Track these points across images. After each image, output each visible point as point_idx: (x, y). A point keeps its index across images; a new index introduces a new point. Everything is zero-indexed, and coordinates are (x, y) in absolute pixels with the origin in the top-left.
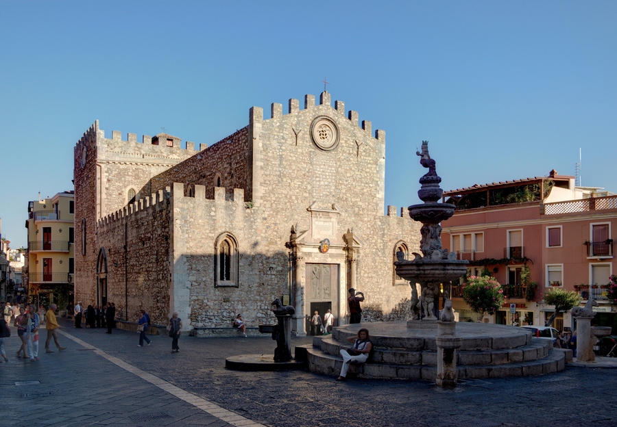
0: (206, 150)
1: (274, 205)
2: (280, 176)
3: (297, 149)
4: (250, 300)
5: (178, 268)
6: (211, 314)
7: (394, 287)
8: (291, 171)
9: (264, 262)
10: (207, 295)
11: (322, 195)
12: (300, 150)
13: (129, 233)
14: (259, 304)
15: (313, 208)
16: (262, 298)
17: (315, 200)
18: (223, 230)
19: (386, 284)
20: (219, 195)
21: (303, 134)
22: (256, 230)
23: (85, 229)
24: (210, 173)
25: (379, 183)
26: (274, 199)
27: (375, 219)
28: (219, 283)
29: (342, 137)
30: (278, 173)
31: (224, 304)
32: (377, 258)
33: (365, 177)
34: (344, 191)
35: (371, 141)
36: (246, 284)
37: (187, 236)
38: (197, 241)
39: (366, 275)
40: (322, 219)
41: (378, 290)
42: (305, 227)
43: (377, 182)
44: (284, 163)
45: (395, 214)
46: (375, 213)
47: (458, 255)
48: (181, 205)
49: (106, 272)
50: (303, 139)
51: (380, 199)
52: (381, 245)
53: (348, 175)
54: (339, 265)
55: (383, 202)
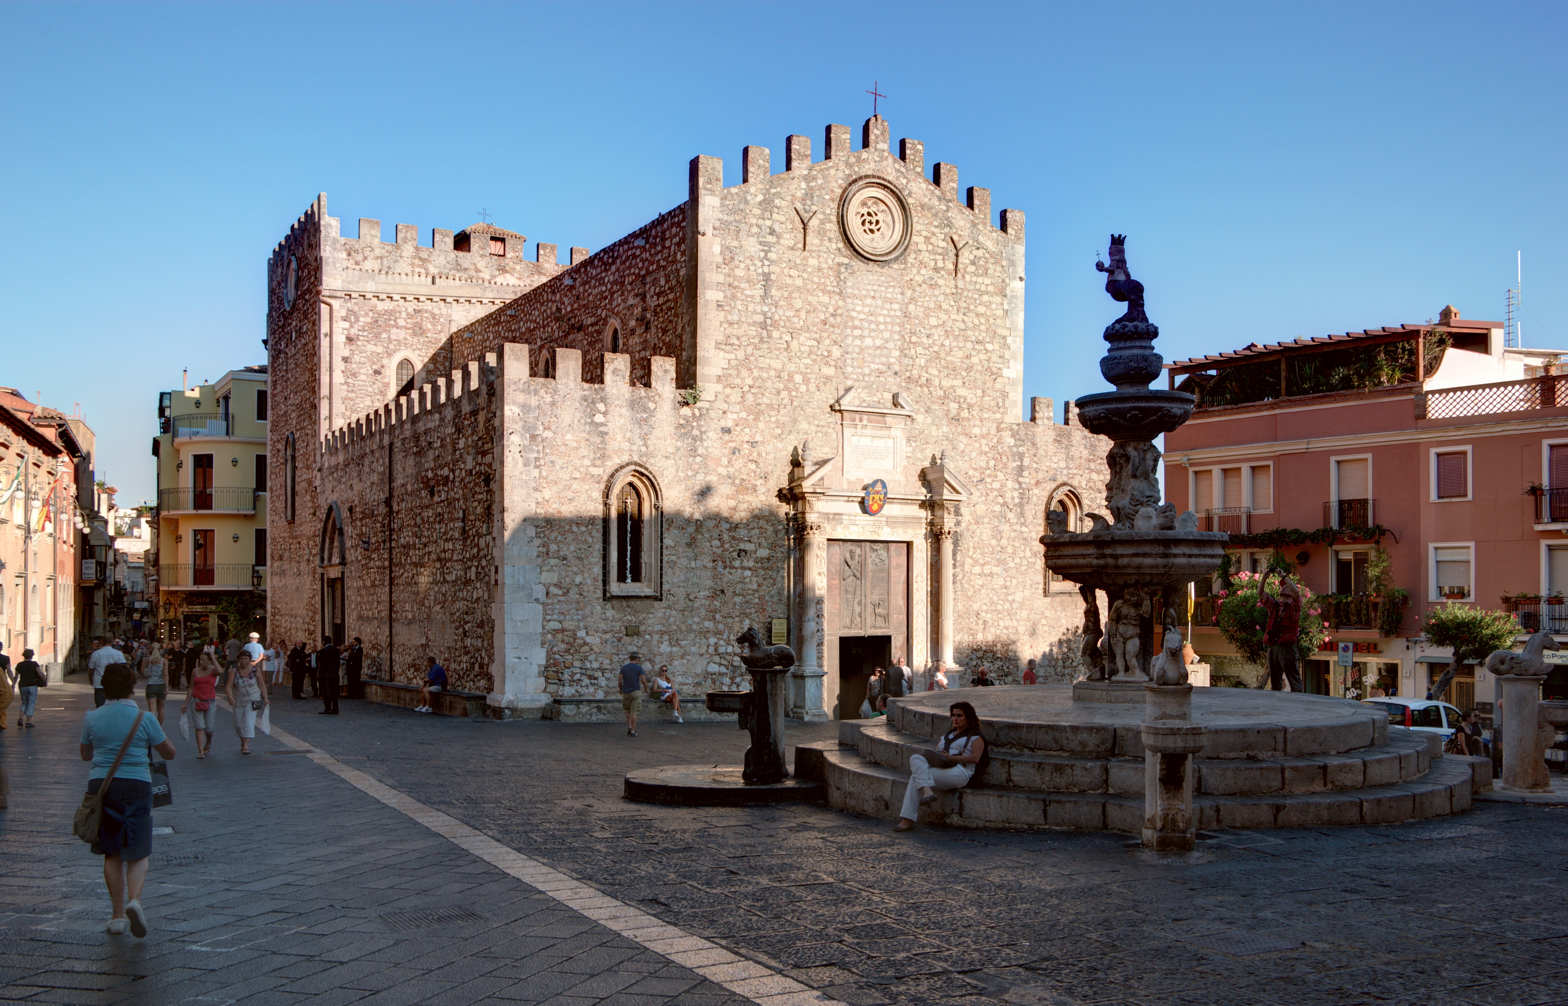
0: (585, 264)
1: (750, 397)
2: (763, 326)
3: (805, 258)
4: (690, 630)
5: (515, 553)
6: (596, 665)
7: (1048, 599)
8: (790, 313)
9: (726, 537)
10: (584, 618)
11: (867, 371)
12: (813, 262)
13: (398, 467)
14: (712, 640)
15: (845, 404)
16: (721, 627)
17: (849, 383)
18: (626, 459)
19: (1027, 592)
20: (615, 371)
21: (822, 222)
22: (705, 457)
23: (294, 458)
24: (593, 320)
25: (1009, 340)
26: (749, 381)
27: (999, 430)
28: (615, 588)
29: (917, 227)
30: (760, 318)
31: (626, 639)
32: (1005, 527)
33: (975, 327)
34: (923, 363)
35: (990, 237)
36: (680, 593)
37: (536, 473)
38: (561, 486)
39: (977, 570)
40: (868, 431)
41: (1007, 606)
42: (826, 450)
43: (1004, 338)
44: (774, 292)
45: (1049, 418)
46: (998, 416)
47: (1209, 520)
48: (521, 398)
49: (343, 562)
50: (822, 233)
51: (1012, 382)
52: (1016, 494)
53: (933, 321)
54: (909, 545)
55: (1020, 388)
